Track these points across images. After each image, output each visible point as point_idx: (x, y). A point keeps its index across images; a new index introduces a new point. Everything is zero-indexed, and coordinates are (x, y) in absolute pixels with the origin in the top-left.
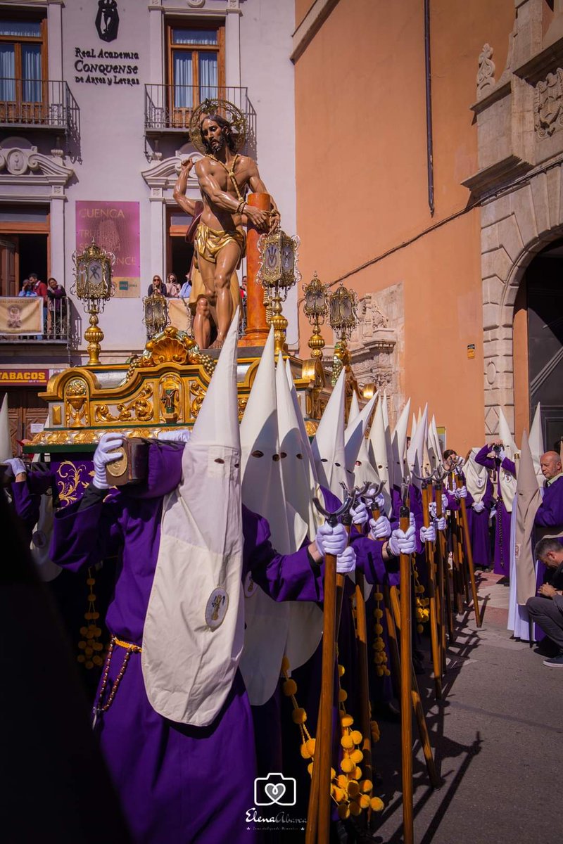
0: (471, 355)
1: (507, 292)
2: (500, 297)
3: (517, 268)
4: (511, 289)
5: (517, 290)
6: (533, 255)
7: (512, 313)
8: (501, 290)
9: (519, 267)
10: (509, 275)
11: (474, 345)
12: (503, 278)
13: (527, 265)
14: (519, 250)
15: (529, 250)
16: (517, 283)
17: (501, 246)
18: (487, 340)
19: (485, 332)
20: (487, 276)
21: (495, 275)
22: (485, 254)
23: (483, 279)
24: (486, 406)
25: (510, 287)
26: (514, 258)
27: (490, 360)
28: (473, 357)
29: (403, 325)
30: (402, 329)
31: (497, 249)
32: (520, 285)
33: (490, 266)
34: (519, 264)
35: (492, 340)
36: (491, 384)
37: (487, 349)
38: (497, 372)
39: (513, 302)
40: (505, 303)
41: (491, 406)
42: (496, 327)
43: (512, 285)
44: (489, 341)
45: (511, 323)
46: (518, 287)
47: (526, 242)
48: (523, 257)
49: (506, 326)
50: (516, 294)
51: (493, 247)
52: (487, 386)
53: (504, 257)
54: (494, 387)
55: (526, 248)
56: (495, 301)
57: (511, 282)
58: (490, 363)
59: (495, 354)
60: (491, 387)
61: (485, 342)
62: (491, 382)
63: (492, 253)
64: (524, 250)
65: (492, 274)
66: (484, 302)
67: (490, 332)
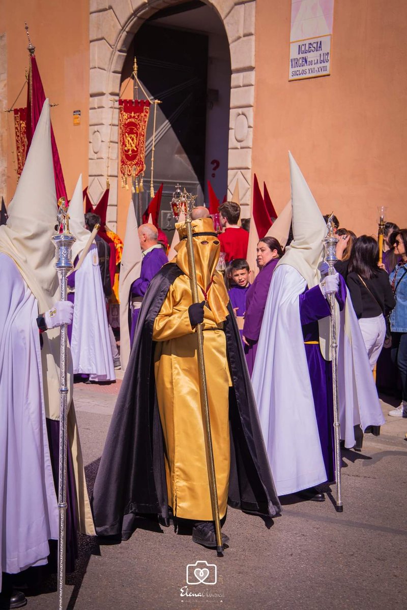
0: (77, 121)
1: (115, 58)
2: (108, 63)
3: (125, 33)
4: (119, 55)
5: (124, 57)
6: (142, 22)
7: (118, 81)
8: (109, 55)
9: (127, 32)
10: (117, 41)
11: (80, 111)
12: (112, 43)
13: (136, 31)
14: (128, 15)
15: (138, 15)
16: (125, 49)
17: (110, 8)
18: (93, 106)
19: (91, 99)
20: (95, 38)
21: (102, 39)
22: (94, 15)
23: (91, 42)
24: (90, 176)
25: (118, 53)
26: (123, 22)
27: (96, 128)
28: (78, 124)
29: (6, 82)
30: (5, 86)
31: (105, 10)
32: (128, 52)
33: (98, 28)
34: (127, 29)
35: (99, 108)
36: (96, 153)
37: (93, 116)
38: (102, 141)
39: (119, 69)
40: (113, 69)
41: (95, 176)
42: (102, 94)
43: (120, 51)
44: (95, 108)
45: (117, 91)
46: (125, 54)
47: (136, 6)
48: (132, 22)
49: (112, 94)
50: (123, 61)
51: (101, 7)
52: (91, 154)
53: (113, 20)
54: (99, 157)
55: (135, 13)
56: (102, 66)
57: (119, 47)
58: (95, 132)
59: (100, 122)
60: (96, 156)
61: (92, 109)
62: (96, 151)
63: (101, 13)
64: (133, 15)
65: (100, 37)
66: (91, 67)
67: (96, 99)
